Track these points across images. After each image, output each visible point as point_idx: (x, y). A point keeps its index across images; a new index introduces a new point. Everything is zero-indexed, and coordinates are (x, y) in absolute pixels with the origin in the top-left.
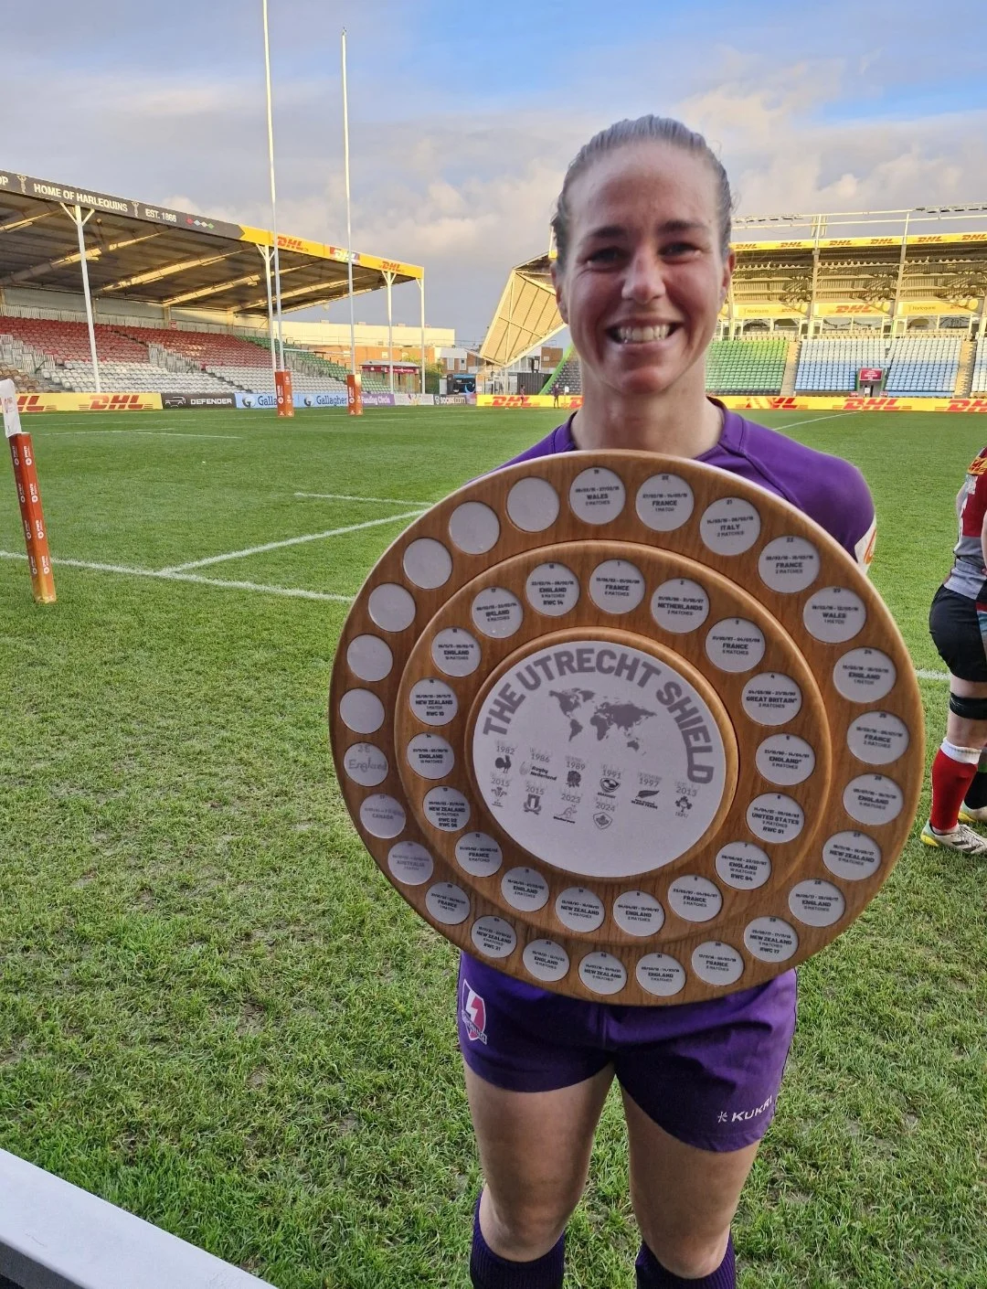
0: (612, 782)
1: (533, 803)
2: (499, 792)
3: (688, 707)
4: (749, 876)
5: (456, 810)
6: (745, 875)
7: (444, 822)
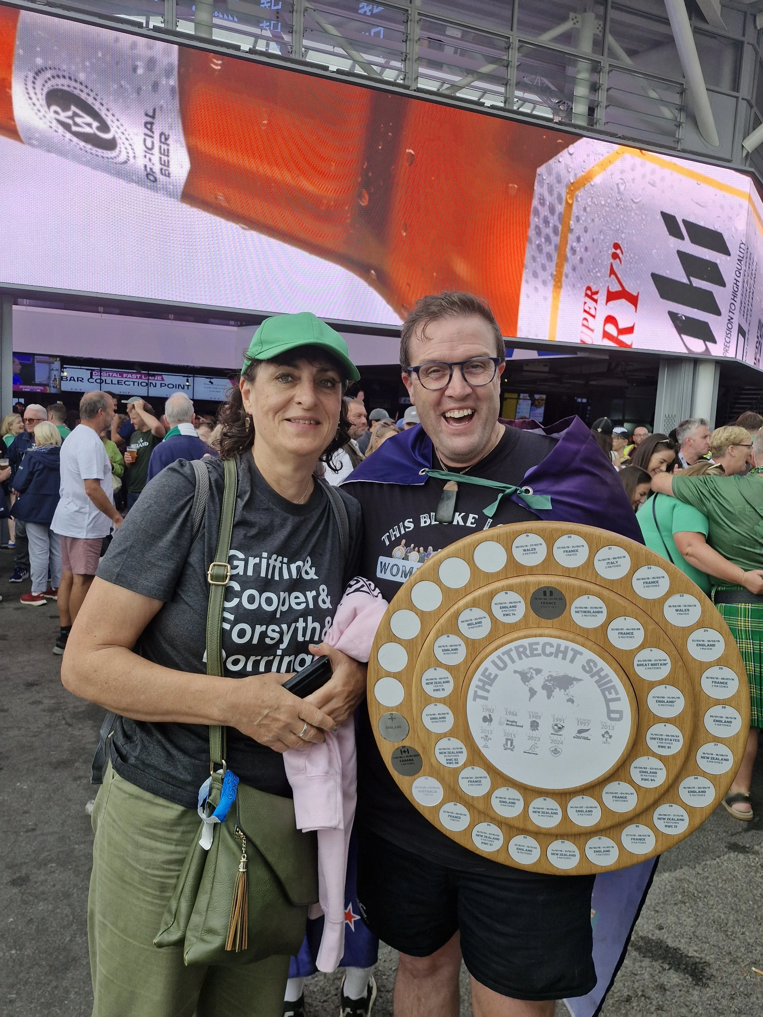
0: (559, 726)
1: (509, 744)
2: (486, 738)
3: (602, 674)
4: (653, 778)
5: (457, 752)
6: (650, 778)
7: (449, 761)
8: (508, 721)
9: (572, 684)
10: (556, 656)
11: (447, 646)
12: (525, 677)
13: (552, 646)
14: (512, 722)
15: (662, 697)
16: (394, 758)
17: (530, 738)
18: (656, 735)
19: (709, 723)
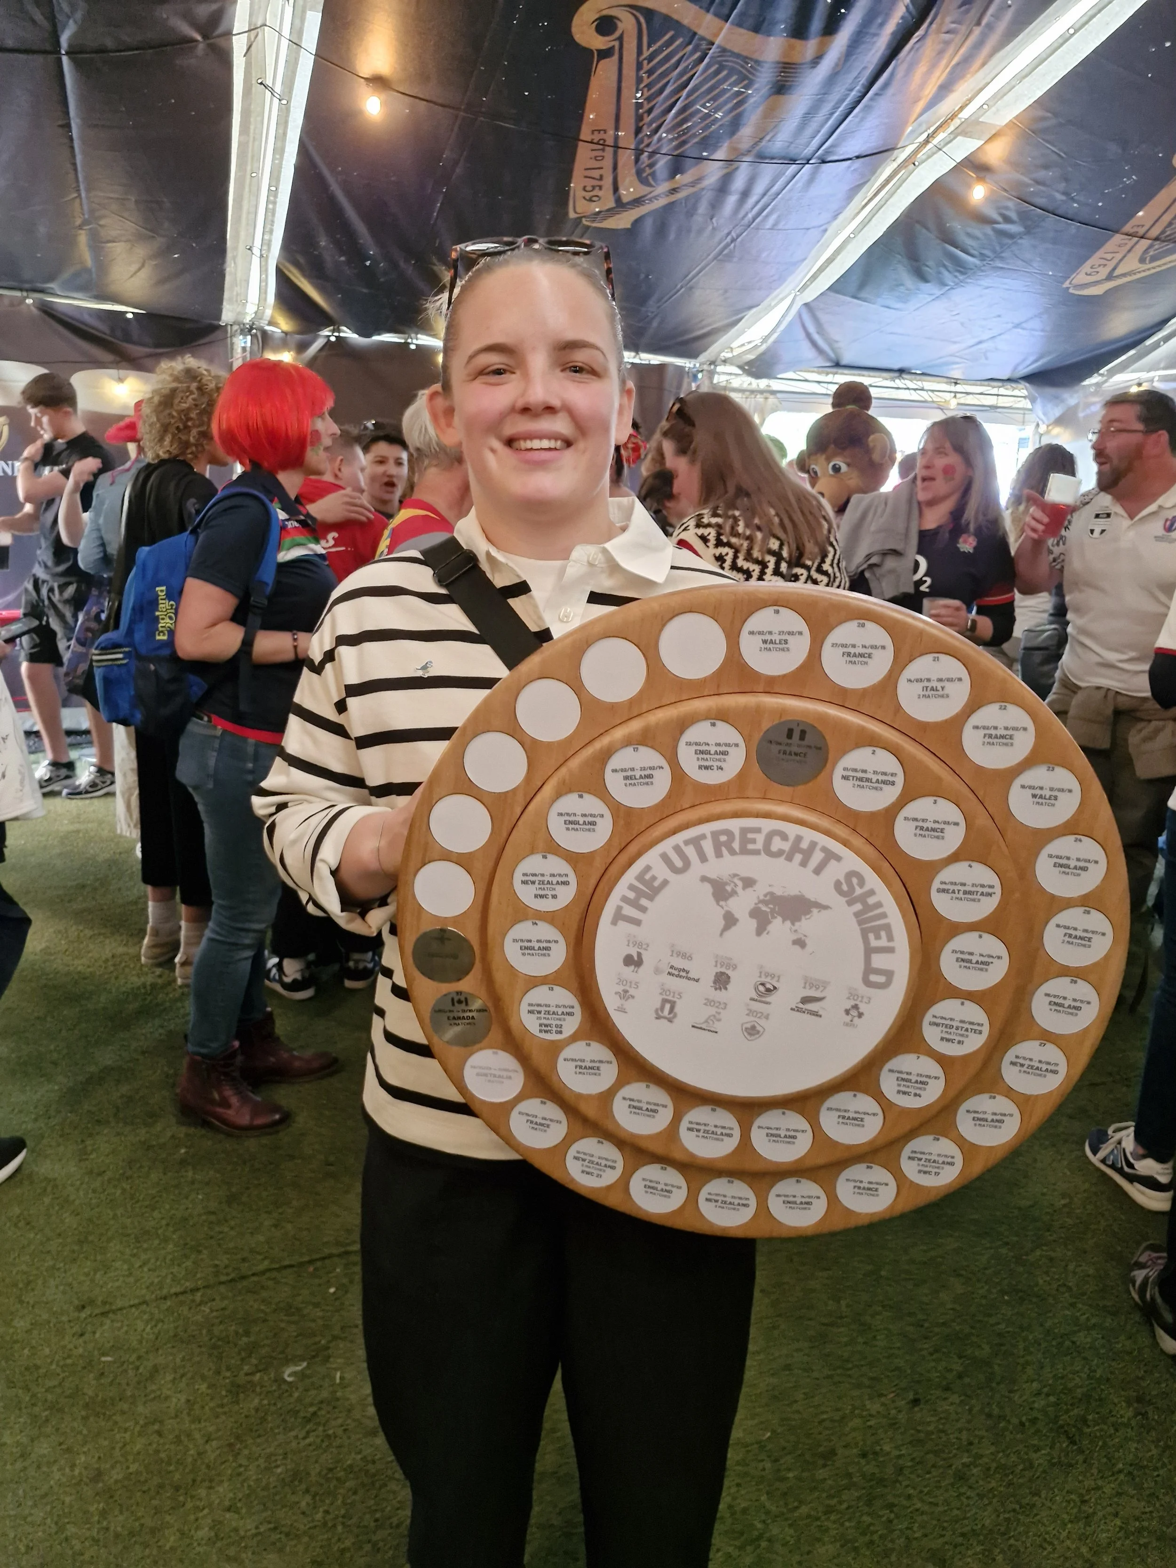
0: (768, 986)
1: (667, 1009)
2: (625, 995)
4: (918, 1092)
5: (563, 1013)
7: (545, 1028)
8: (672, 967)
9: (808, 912)
10: (789, 858)
11: (575, 815)
12: (721, 891)
13: (784, 837)
14: (680, 970)
15: (969, 953)
16: (438, 1011)
17: (709, 1002)
18: (942, 1018)
19: (1039, 1006)
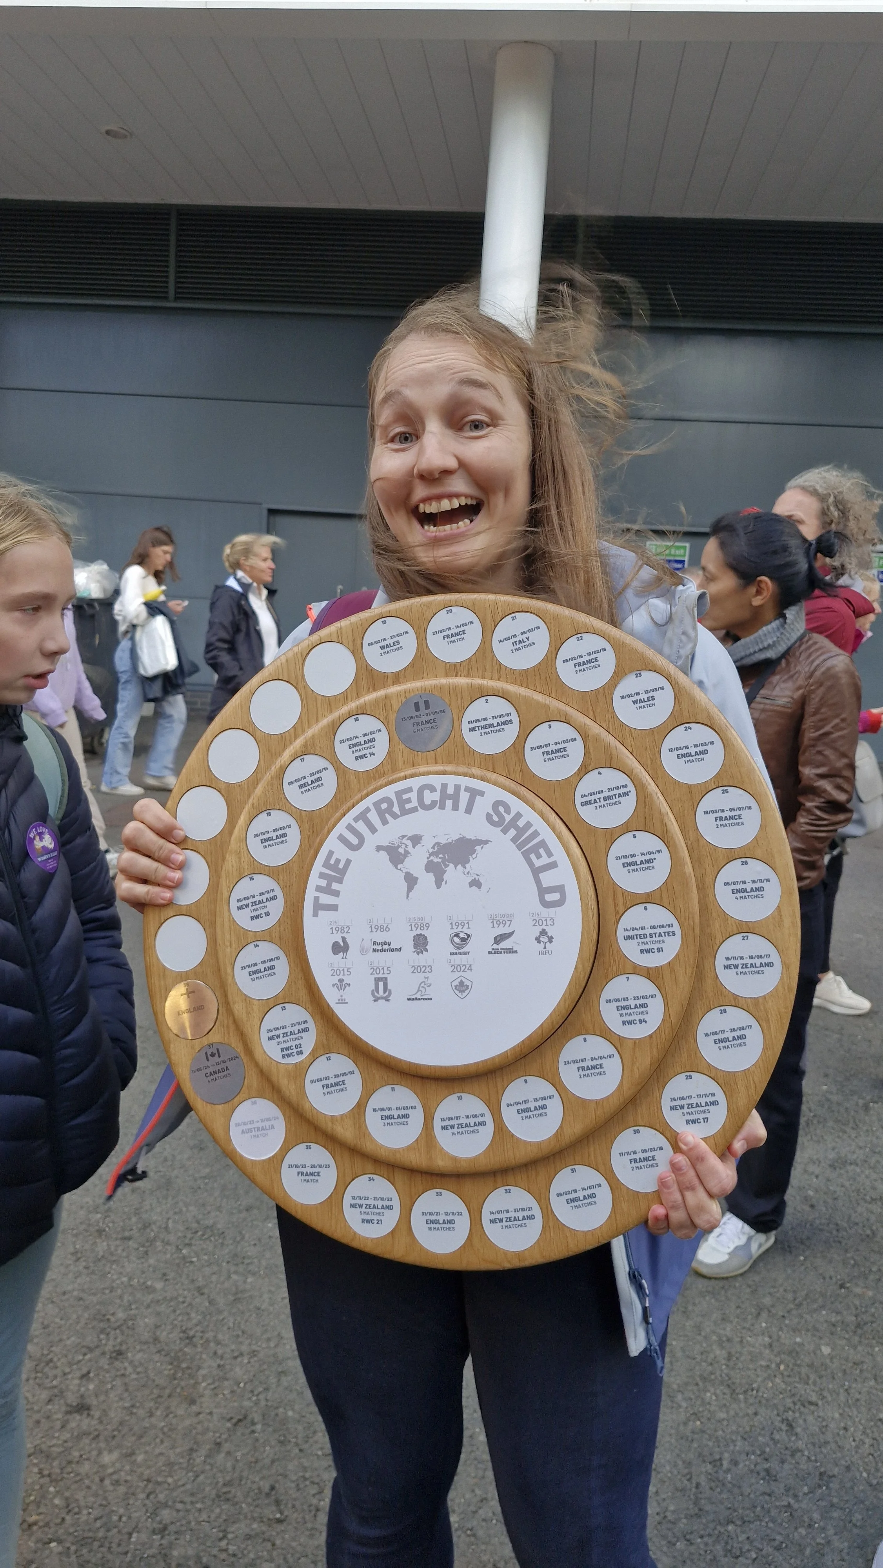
0: (462, 935)
1: (382, 988)
2: (341, 985)
3: (521, 823)
4: (642, 1017)
5: (299, 1032)
6: (637, 1018)
7: (287, 1052)
8: (375, 943)
9: (474, 851)
10: (442, 807)
11: (268, 832)
12: (396, 856)
13: (432, 789)
14: (382, 944)
15: (632, 856)
16: (195, 1071)
17: (416, 969)
18: (633, 929)
19: (724, 898)
